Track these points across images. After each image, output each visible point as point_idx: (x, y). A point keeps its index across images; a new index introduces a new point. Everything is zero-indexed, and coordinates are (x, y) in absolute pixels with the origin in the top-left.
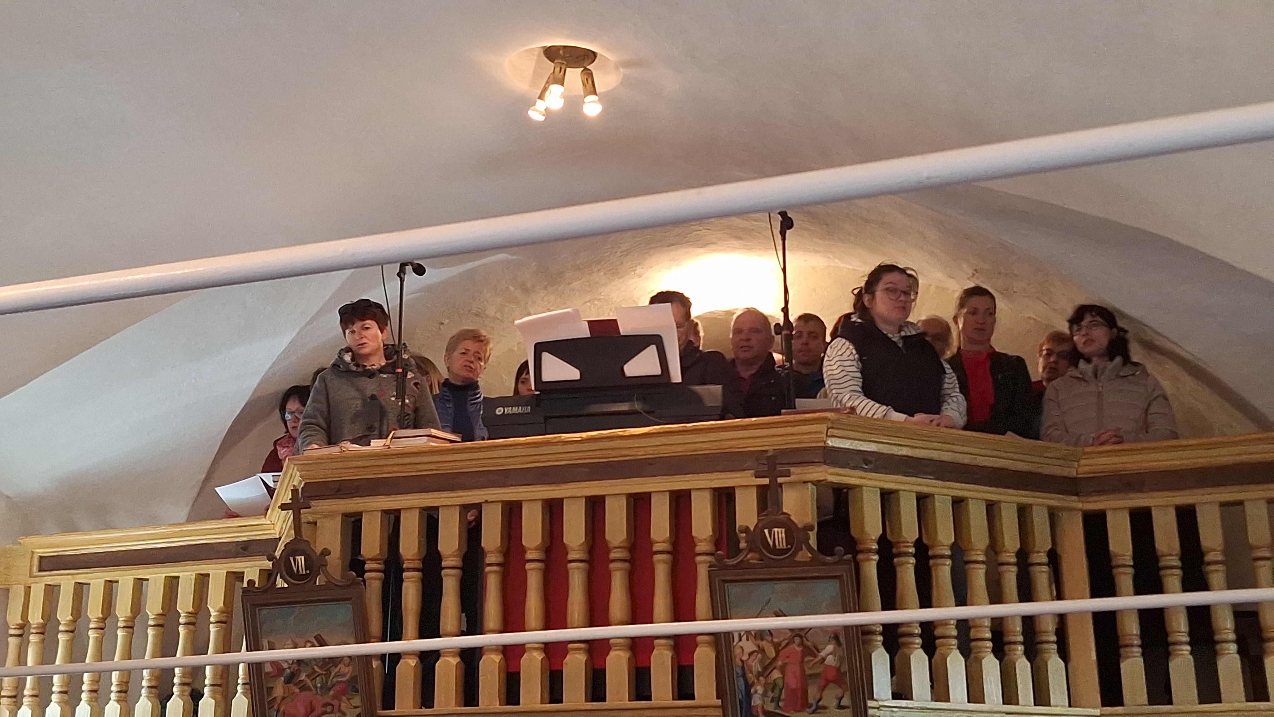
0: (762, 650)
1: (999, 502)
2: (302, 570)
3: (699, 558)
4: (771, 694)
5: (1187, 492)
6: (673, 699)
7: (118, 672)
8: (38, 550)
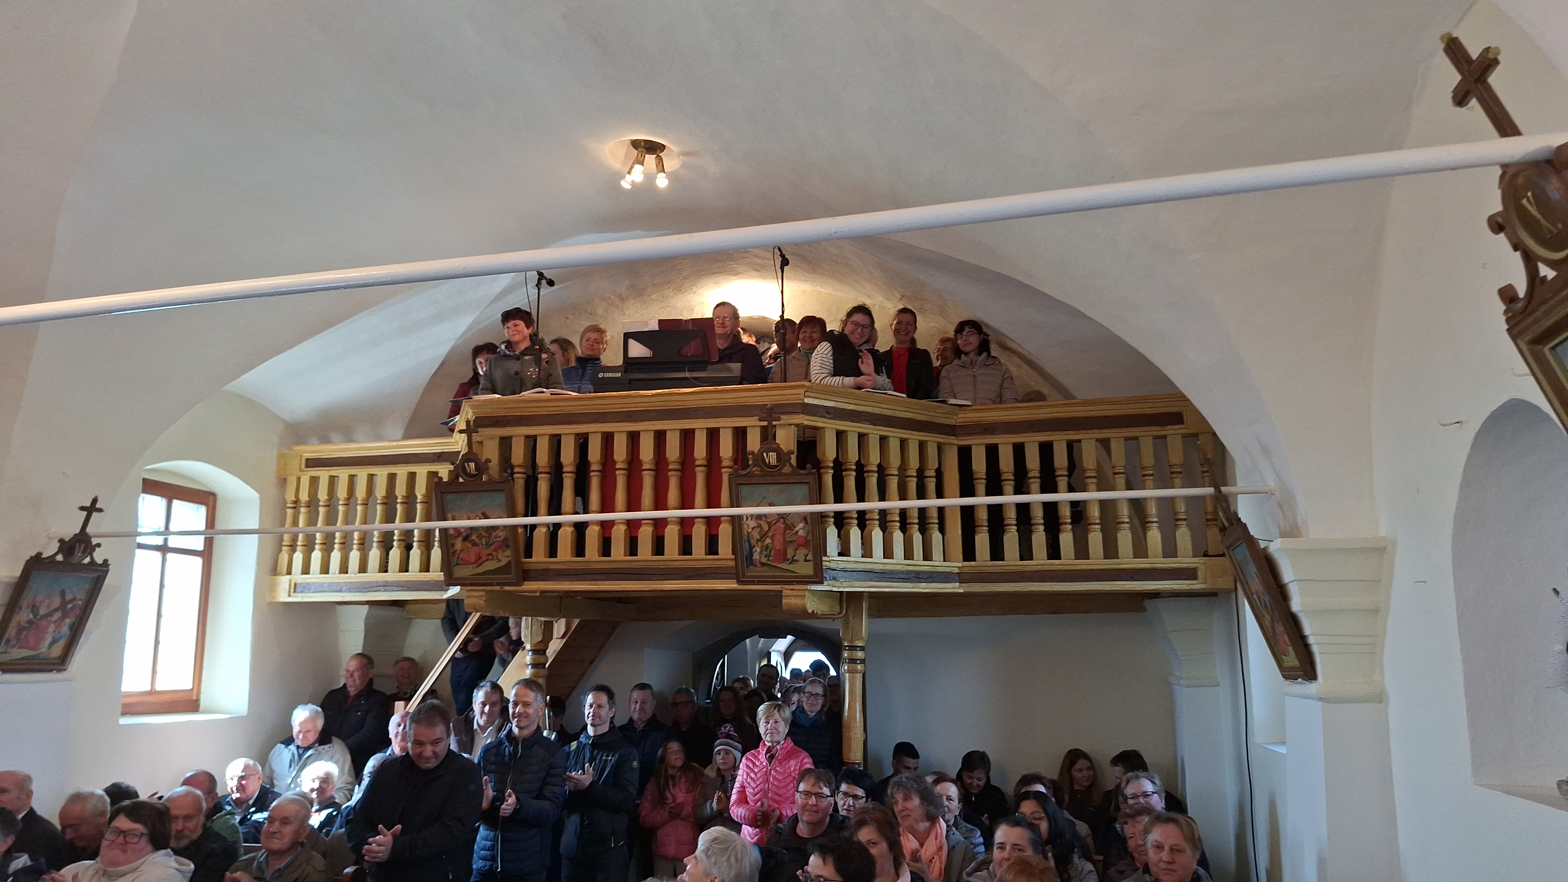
0: (760, 526)
1: (908, 439)
2: (473, 471)
3: (724, 470)
4: (765, 553)
5: (1020, 435)
6: (706, 555)
7: (358, 532)
8: (305, 455)
